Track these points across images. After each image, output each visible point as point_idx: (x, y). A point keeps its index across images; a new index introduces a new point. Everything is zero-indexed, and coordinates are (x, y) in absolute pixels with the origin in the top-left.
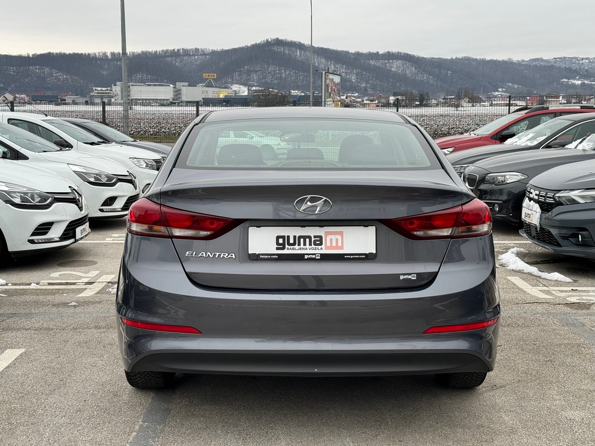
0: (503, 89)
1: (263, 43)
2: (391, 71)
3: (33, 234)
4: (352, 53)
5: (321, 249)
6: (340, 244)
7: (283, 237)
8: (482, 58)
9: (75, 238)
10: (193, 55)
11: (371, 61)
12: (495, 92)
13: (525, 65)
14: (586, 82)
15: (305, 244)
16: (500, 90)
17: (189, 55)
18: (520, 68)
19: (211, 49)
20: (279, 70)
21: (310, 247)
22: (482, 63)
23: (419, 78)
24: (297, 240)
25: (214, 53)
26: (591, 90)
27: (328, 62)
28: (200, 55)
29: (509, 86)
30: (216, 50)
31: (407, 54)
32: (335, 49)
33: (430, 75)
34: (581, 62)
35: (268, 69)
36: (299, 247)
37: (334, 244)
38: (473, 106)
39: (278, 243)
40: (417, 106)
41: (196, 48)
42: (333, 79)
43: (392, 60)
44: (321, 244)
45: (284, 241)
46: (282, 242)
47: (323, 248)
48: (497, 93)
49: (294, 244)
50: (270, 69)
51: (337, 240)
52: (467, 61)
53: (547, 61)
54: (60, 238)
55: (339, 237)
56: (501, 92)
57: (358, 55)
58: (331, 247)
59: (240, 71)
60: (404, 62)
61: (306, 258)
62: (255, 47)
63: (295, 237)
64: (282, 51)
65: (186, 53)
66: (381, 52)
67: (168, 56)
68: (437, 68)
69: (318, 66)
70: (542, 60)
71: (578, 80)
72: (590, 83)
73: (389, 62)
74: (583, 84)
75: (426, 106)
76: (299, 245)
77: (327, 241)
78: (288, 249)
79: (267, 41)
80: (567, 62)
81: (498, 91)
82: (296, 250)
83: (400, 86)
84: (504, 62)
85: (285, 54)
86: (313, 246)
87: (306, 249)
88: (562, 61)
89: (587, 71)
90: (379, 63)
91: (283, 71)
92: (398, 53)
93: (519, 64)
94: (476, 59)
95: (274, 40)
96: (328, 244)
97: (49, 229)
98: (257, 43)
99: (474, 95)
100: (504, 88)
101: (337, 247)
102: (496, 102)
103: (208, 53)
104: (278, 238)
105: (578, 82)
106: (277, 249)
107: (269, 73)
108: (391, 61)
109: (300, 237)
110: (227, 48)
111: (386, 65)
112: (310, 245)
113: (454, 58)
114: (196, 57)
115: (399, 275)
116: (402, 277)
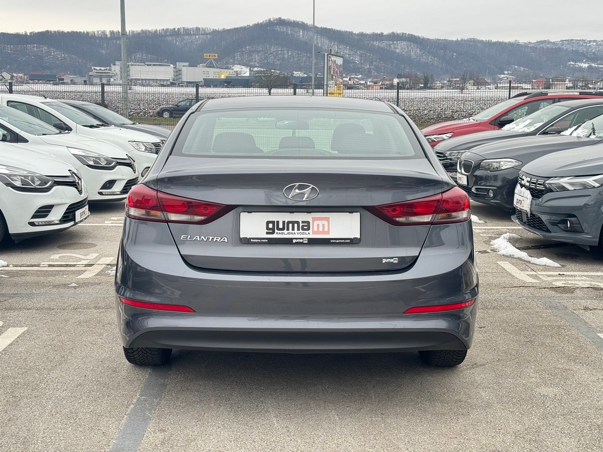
0: (509, 72)
1: (265, 22)
2: (395, 52)
3: (34, 217)
4: (355, 34)
5: (309, 233)
6: (326, 229)
7: (273, 222)
8: (488, 40)
9: (75, 220)
10: (194, 34)
11: (375, 42)
12: (500, 74)
13: (531, 48)
14: (593, 65)
15: (293, 229)
16: (506, 72)
17: (190, 34)
18: (526, 50)
19: (212, 28)
20: (281, 50)
21: (298, 232)
22: (488, 45)
23: (423, 60)
24: (286, 225)
25: (215, 32)
26: (599, 73)
27: (331, 43)
28: (201, 34)
29: (515, 69)
30: (217, 29)
31: (412, 35)
32: (339, 29)
33: (435, 57)
34: (588, 45)
35: (270, 50)
36: (288, 232)
37: (321, 229)
38: (478, 89)
39: (268, 228)
40: (421, 88)
41: (196, 28)
42: (335, 61)
43: (397, 41)
44: (309, 229)
45: (274, 226)
46: (272, 227)
47: (311, 233)
48: (503, 76)
49: (283, 229)
50: (272, 49)
51: (323, 225)
52: (473, 43)
53: (554, 43)
54: (60, 220)
55: (325, 223)
56: (507, 74)
57: (362, 35)
58: (318, 232)
59: (242, 51)
60: (409, 43)
61: (294, 242)
62: (257, 27)
63: (284, 222)
64: (285, 31)
65: (187, 32)
66: (385, 33)
67: (169, 36)
68: (442, 50)
69: (321, 47)
70: (549, 42)
71: (585, 63)
72: (597, 66)
73: (394, 44)
74: (590, 67)
75: (430, 88)
76: (288, 229)
77: (314, 226)
78: (277, 233)
79: (270, 20)
80: (574, 45)
81: (504, 74)
82: (285, 235)
83: (405, 68)
84: (511, 44)
85: (287, 34)
86: (301, 231)
87: (295, 233)
88: (569, 44)
89: (594, 54)
90: (383, 44)
91: (285, 52)
92: (403, 34)
93: (526, 46)
94: (482, 41)
95: (277, 19)
96: (316, 229)
97: (50, 211)
98: (259, 23)
99: (480, 78)
100: (510, 70)
101: (323, 232)
102: (501, 85)
103: (209, 33)
104: (268, 223)
105: (585, 65)
106: (267, 233)
107: (271, 54)
108: (395, 42)
109: (289, 222)
110: (228, 28)
111: (390, 46)
112: (298, 229)
113: (459, 39)
114: (197, 36)
115: (382, 259)
116: (384, 261)
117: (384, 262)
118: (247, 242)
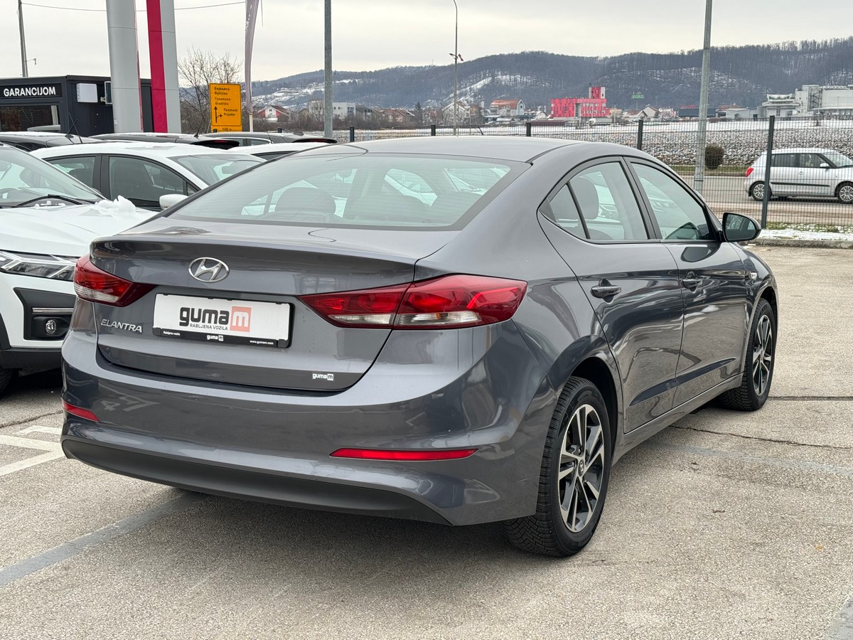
5: (226, 329)
6: (246, 325)
7: (187, 310)
15: (210, 322)
21: (215, 325)
24: (202, 315)
36: (204, 324)
37: (240, 324)
39: (182, 318)
44: (226, 323)
45: (188, 314)
46: (186, 316)
47: (228, 328)
49: (198, 320)
51: (244, 318)
55: (246, 315)
58: (237, 329)
61: (208, 338)
63: (200, 310)
76: (204, 321)
77: (233, 319)
78: (191, 325)
82: (199, 328)
86: (218, 324)
87: (211, 328)
101: (243, 330)
104: (183, 310)
106: (181, 324)
109: (206, 311)
115: (310, 373)
116: (315, 376)
117: (314, 378)
118: (159, 334)
